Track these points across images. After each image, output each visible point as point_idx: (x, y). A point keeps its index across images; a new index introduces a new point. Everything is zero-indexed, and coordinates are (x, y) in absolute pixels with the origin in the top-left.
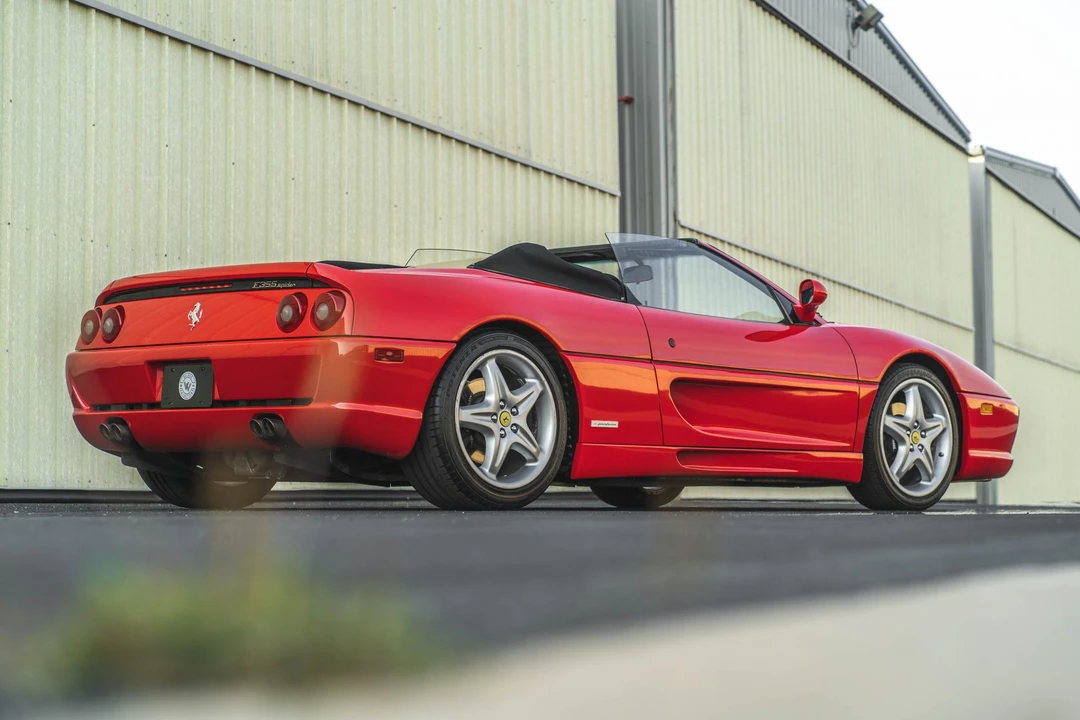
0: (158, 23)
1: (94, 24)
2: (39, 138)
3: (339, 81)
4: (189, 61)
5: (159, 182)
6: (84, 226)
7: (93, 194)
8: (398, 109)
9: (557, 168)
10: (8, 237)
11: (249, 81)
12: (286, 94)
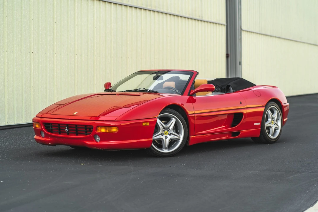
3: (154, 7)
4: (118, 8)
9: (209, 20)
11: (132, 11)
12: (141, 12)
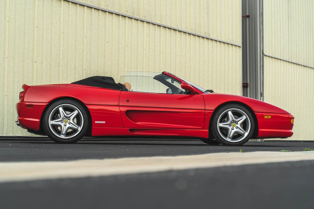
0: (83, 2)
1: (62, 4)
2: (45, 37)
3: (143, 16)
4: (93, 13)
5: (83, 48)
6: (59, 62)
7: (62, 53)
8: (163, 23)
9: (219, 39)
10: (35, 66)
11: (113, 18)
12: (125, 21)
